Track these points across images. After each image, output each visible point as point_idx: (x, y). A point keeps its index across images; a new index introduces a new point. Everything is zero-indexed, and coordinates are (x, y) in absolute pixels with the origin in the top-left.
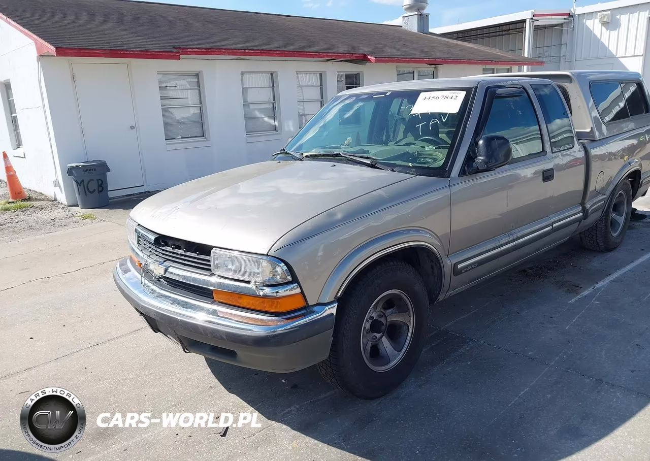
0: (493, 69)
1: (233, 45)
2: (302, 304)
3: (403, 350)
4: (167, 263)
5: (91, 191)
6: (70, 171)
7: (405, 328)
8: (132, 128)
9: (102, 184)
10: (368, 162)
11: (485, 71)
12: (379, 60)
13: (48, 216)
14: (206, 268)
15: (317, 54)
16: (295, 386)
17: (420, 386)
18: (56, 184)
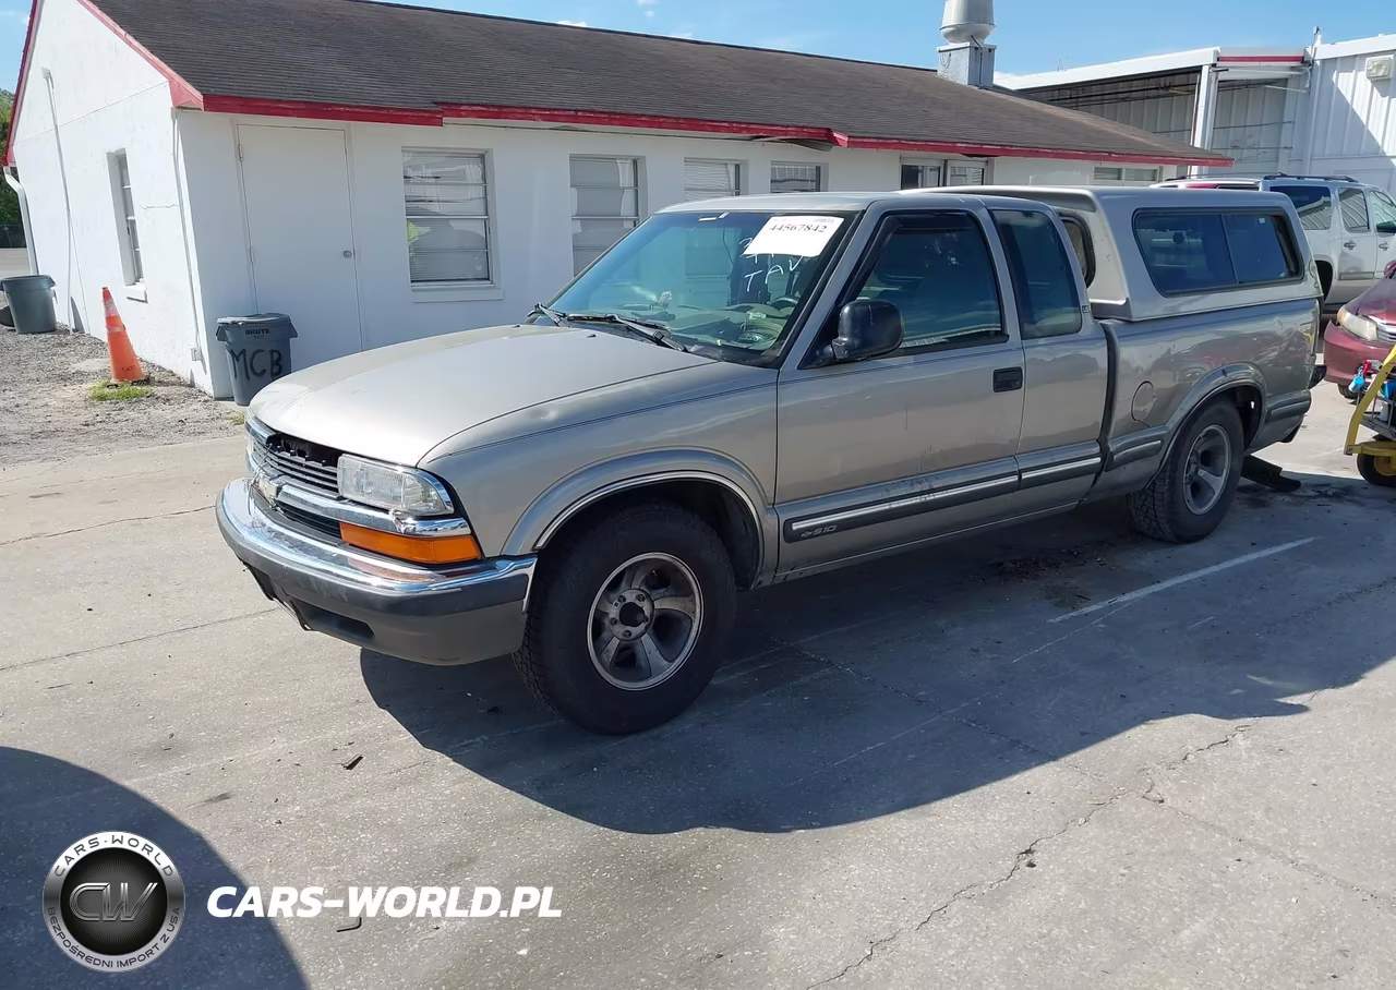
0: (1119, 171)
1: (554, 101)
2: (473, 553)
3: (678, 661)
4: (284, 479)
5: (259, 371)
6: (221, 332)
7: (686, 624)
8: (346, 254)
9: (279, 359)
10: (651, 332)
11: (1100, 173)
12: (856, 142)
13: (174, 414)
14: (330, 485)
15: (726, 124)
16: (494, 710)
17: (703, 725)
18: (197, 355)
